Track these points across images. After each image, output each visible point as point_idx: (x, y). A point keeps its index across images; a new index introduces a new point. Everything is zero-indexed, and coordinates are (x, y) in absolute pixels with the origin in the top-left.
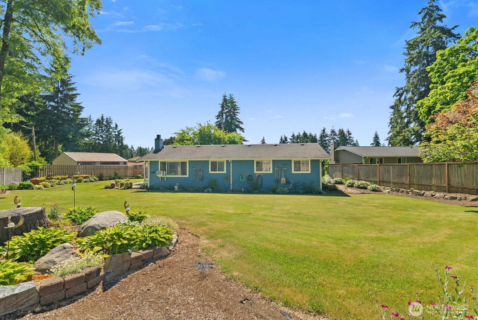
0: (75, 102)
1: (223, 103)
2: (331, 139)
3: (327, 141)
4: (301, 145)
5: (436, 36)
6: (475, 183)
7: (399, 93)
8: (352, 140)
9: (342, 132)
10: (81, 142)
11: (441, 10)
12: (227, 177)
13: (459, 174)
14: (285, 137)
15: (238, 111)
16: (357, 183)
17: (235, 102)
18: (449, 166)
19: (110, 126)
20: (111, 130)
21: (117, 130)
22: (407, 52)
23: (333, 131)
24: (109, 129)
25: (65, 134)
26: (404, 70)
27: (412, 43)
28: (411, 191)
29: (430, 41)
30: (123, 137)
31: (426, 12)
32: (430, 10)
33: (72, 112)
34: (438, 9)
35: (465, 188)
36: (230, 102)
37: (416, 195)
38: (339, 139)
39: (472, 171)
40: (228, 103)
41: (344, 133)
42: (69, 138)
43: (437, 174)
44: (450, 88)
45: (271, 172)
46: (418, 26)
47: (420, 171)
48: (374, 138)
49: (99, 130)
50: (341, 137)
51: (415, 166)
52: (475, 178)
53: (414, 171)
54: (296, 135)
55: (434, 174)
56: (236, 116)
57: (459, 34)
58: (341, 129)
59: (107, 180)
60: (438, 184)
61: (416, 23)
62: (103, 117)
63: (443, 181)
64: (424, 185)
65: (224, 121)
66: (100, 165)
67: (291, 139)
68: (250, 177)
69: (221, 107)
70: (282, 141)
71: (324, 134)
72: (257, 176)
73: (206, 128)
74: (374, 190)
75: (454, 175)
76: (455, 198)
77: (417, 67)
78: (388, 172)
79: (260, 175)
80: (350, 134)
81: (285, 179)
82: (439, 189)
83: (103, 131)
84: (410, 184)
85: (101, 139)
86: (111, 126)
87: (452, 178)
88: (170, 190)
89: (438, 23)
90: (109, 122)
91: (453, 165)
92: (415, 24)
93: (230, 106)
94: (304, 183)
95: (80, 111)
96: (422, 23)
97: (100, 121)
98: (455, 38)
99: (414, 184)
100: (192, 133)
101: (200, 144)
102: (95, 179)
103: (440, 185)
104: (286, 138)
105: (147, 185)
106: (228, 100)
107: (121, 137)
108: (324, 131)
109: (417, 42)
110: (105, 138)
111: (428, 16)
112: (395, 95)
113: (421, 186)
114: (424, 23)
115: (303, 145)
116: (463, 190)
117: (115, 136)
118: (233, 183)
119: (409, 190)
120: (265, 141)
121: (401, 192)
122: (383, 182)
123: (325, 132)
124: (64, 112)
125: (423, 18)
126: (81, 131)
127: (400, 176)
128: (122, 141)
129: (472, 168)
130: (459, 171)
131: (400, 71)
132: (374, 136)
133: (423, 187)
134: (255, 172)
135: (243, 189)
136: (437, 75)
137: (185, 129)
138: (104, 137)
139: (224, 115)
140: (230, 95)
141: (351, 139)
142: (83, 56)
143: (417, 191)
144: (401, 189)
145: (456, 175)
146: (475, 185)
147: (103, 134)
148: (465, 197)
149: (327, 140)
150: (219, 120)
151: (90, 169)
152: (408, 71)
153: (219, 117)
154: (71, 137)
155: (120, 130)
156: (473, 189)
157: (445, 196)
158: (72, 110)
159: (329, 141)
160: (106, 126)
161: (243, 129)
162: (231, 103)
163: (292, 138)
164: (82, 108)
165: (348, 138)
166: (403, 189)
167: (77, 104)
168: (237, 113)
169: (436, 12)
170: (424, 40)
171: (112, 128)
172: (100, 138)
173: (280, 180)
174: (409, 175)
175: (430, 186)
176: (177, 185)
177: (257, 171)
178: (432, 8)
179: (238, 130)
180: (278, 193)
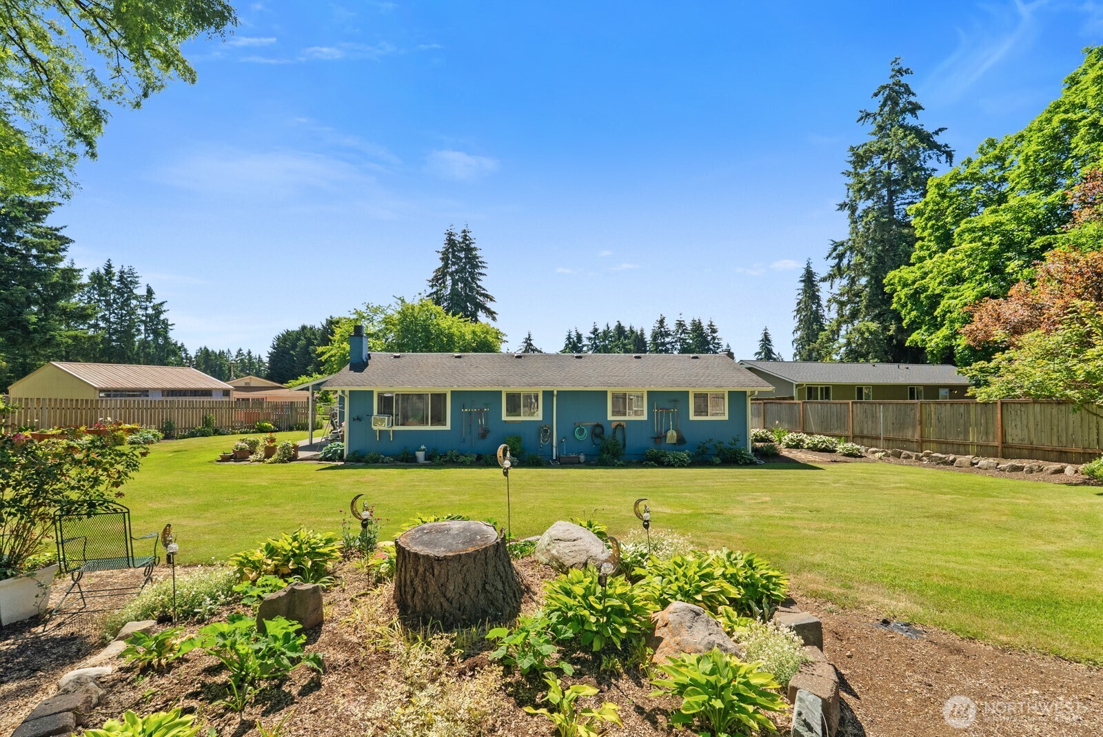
0: (44, 225)
1: (447, 250)
2: (676, 341)
3: (669, 346)
4: (693, 358)
5: (908, 145)
6: (1055, 438)
7: (837, 252)
8: (718, 344)
9: (697, 327)
10: (63, 333)
11: (913, 94)
12: (543, 429)
13: (1025, 422)
14: (578, 334)
15: (481, 271)
16: (808, 440)
17: (475, 249)
18: (1005, 406)
19: (131, 291)
20: (134, 302)
21: (152, 304)
22: (853, 170)
23: (680, 324)
24: (128, 299)
25: (15, 311)
26: (846, 205)
27: (862, 153)
28: (927, 455)
29: (896, 152)
30: (169, 323)
31: (887, 93)
32: (894, 91)
33: (34, 252)
34: (909, 92)
35: (1037, 449)
36: (462, 250)
37: (938, 464)
38: (691, 342)
39: (1049, 417)
40: (459, 251)
41: (702, 330)
42: (28, 321)
43: (979, 422)
44: (969, 253)
45: (645, 417)
46: (871, 119)
47: (943, 415)
48: (762, 340)
49: (99, 301)
50: (697, 337)
51: (932, 405)
52: (1055, 430)
53: (930, 415)
54: (601, 330)
55: (973, 421)
56: (478, 282)
57: (946, 145)
58: (697, 319)
59: (184, 437)
60: (981, 442)
61: (868, 115)
62: (110, 266)
63: (991, 437)
64: (953, 444)
65: (449, 291)
66: (161, 398)
67: (590, 339)
68: (598, 431)
69: (442, 259)
70: (570, 343)
71: (662, 329)
72: (613, 427)
73: (417, 310)
74: (851, 454)
75: (1013, 424)
76: (1021, 469)
77: (870, 203)
78: (873, 417)
79: (620, 426)
80: (714, 331)
81: (675, 434)
82: (984, 451)
83: (111, 306)
84: (923, 441)
85: (102, 324)
86: (135, 291)
87: (1009, 430)
88: (407, 462)
89: (910, 120)
90: (127, 282)
91: (1013, 405)
92: (866, 116)
93: (462, 258)
94: (720, 443)
95: (60, 250)
96: (879, 114)
97: (101, 277)
98: (940, 151)
99: (930, 441)
100: (380, 319)
101: (461, 351)
102: (154, 436)
103: (985, 443)
104: (579, 337)
105: (342, 451)
106: (459, 243)
107: (163, 321)
108: (662, 322)
109: (871, 152)
110: (115, 323)
111: (889, 103)
112: (830, 255)
113: (945, 445)
114: (882, 115)
115: (697, 358)
116: (1033, 452)
117: (144, 318)
118: (559, 442)
119: (921, 455)
120: (532, 342)
121: (904, 458)
122: (863, 437)
123: (665, 324)
124: (12, 252)
125: (882, 106)
126: (62, 303)
127: (901, 426)
128: (166, 332)
129: (1049, 409)
130: (1024, 417)
131: (838, 207)
132: (761, 337)
133: (950, 448)
134: (610, 417)
135: (582, 458)
136: (930, 224)
137: (363, 309)
138: (112, 320)
139: (448, 278)
140: (464, 231)
141: (716, 341)
142: (136, 109)
143: (940, 455)
144: (905, 452)
145: (1019, 423)
146: (1055, 443)
147: (110, 314)
148: (1039, 467)
149: (668, 343)
150: (435, 289)
151: (138, 409)
152: (853, 209)
153: (437, 282)
154: (33, 319)
155: (162, 304)
156: (1052, 451)
157: (998, 464)
158: (35, 246)
159: (673, 346)
160: (118, 291)
161: (495, 313)
162: (465, 250)
163: (593, 336)
164: (66, 241)
165: (709, 338)
166: (908, 452)
167: (51, 229)
168: (481, 274)
169: (905, 96)
170: (885, 150)
171: (136, 298)
172: (100, 323)
173: (666, 436)
174: (921, 424)
175: (964, 445)
176: (424, 450)
177: (614, 413)
178: (897, 88)
179: (481, 315)
180: (670, 465)
